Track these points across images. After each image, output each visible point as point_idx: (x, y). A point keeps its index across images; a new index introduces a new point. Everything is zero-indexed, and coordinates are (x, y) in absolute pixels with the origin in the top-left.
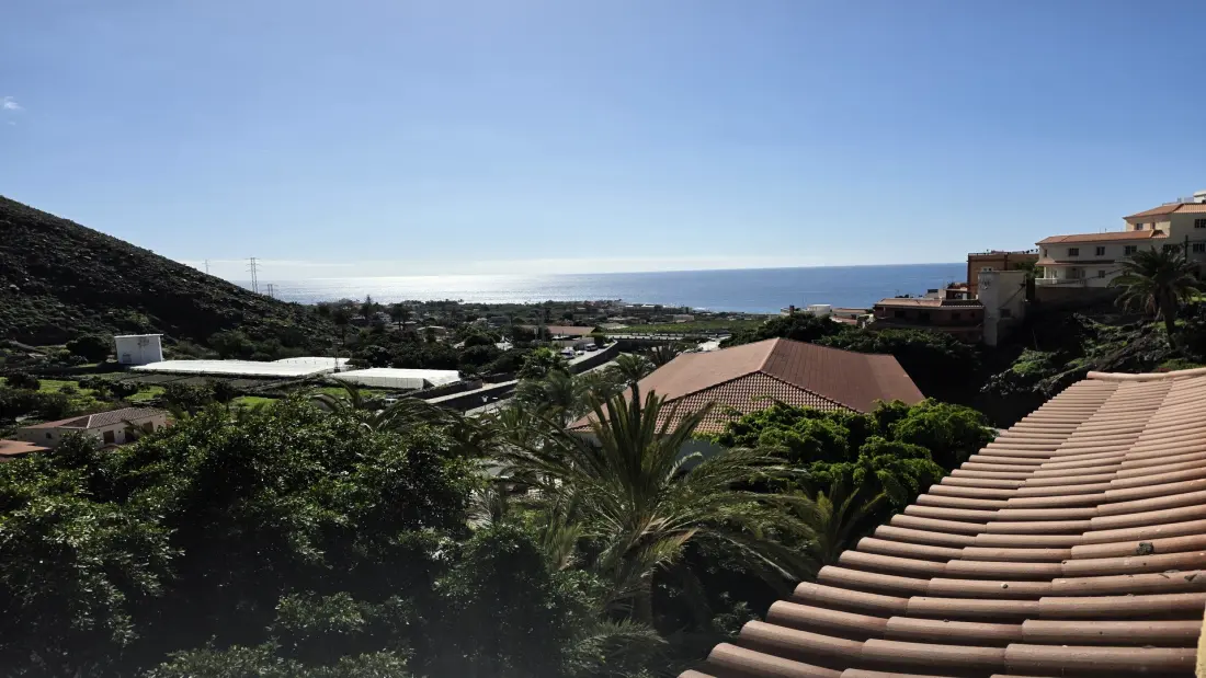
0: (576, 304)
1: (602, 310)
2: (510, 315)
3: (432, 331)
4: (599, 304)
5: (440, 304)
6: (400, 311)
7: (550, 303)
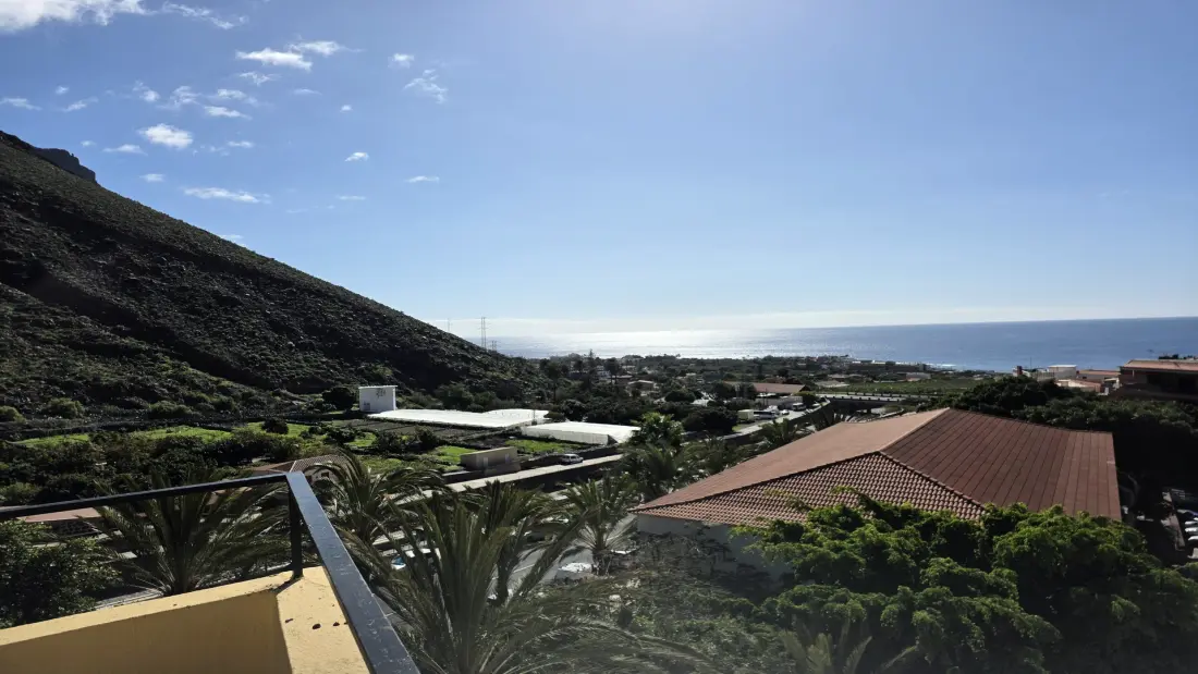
0: (797, 359)
1: (825, 366)
2: (722, 370)
3: (640, 386)
4: (822, 360)
5: (659, 358)
6: (612, 365)
7: (769, 359)
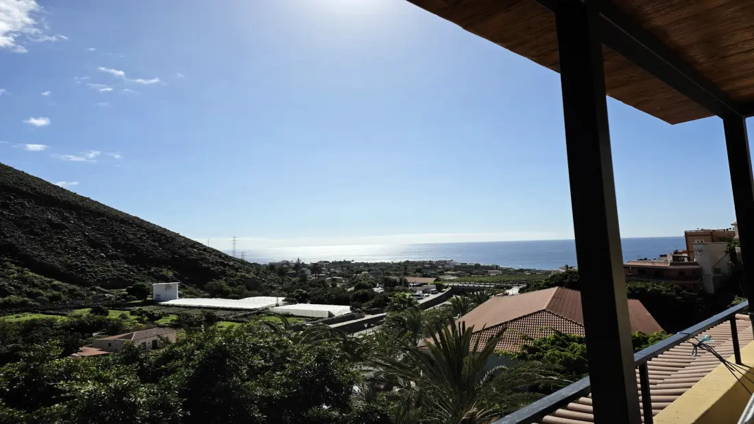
0: (424, 263)
1: (440, 267)
2: (382, 269)
3: (334, 280)
4: (439, 263)
5: (340, 263)
6: (316, 268)
7: (407, 262)
